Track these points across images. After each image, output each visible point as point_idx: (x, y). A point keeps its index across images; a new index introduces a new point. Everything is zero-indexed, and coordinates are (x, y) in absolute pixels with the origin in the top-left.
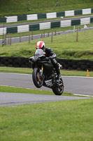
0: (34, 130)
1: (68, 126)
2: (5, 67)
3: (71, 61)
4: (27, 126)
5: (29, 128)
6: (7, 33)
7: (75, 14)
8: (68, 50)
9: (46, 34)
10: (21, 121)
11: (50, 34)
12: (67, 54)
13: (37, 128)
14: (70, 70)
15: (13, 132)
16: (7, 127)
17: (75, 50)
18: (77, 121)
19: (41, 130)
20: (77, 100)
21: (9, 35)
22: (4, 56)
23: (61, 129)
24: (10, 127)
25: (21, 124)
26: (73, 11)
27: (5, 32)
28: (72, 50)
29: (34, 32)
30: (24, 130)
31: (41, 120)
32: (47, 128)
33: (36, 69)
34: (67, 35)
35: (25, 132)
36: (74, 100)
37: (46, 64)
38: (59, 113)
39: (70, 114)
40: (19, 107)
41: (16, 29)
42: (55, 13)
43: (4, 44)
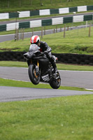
0: (46, 124)
1: (80, 120)
2: (17, 62)
3: (84, 56)
4: (39, 120)
5: (41, 123)
6: (20, 28)
7: (88, 10)
8: (81, 45)
9: (59, 29)
10: (33, 115)
11: (63, 29)
12: (80, 49)
13: (49, 123)
14: (82, 65)
15: (25, 126)
16: (19, 121)
17: (87, 45)
18: (89, 116)
19: (53, 124)
20: (89, 95)
21: (22, 30)
22: (17, 50)
23: (73, 123)
24: (22, 121)
25: (33, 118)
26: (86, 6)
27: (18, 27)
28: (84, 45)
29: (47, 27)
30: (36, 124)
31: (53, 114)
32: (59, 122)
33: (32, 66)
34: (80, 30)
35: (37, 126)
36: (87, 95)
37: (42, 60)
38: (72, 107)
39: (82, 108)
40: (31, 102)
41: (29, 24)
42: (68, 9)
43: (16, 38)
